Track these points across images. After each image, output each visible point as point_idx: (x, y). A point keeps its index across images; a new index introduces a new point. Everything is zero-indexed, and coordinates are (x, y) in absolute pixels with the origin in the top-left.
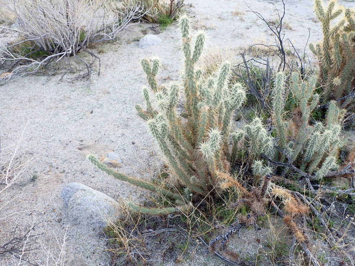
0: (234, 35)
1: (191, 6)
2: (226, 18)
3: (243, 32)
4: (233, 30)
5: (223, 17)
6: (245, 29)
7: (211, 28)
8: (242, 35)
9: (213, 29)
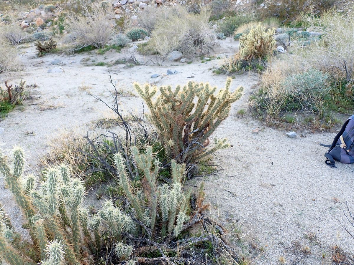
0: (84, 110)
1: (35, 86)
2: (74, 94)
3: (92, 106)
4: (82, 105)
5: (71, 94)
6: (94, 103)
7: (60, 107)
8: (92, 109)
9: (62, 107)
